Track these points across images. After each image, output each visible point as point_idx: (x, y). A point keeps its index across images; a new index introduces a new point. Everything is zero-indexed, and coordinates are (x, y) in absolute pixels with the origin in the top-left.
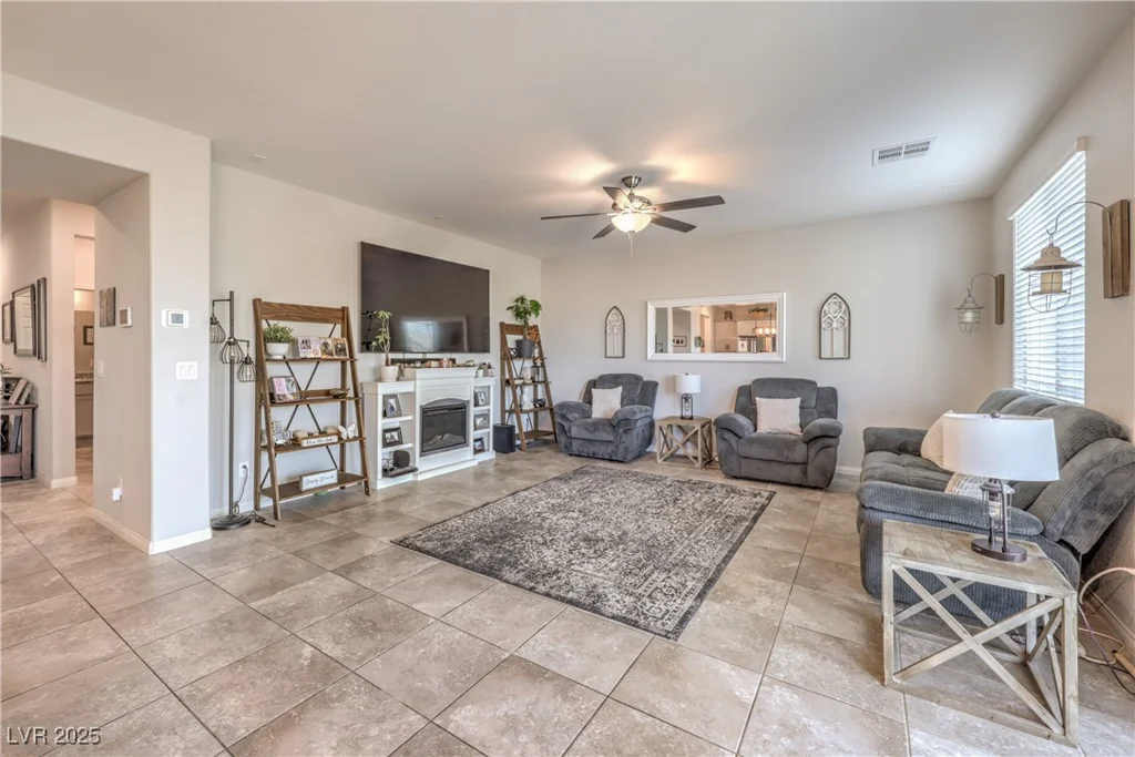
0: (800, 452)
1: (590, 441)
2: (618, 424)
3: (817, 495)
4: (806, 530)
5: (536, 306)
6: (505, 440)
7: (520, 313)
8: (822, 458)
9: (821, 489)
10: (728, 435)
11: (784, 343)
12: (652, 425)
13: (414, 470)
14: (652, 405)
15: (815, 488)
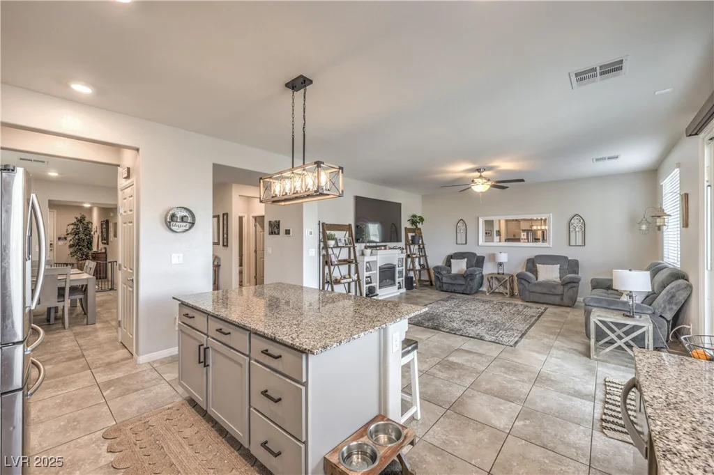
0: (560, 290)
1: (452, 284)
2: (467, 276)
3: (568, 309)
4: (563, 321)
5: (422, 219)
6: (409, 283)
7: (413, 223)
8: (571, 292)
9: (570, 307)
10: (523, 282)
11: (551, 236)
12: (482, 277)
13: (377, 295)
14: (482, 268)
15: (568, 306)
